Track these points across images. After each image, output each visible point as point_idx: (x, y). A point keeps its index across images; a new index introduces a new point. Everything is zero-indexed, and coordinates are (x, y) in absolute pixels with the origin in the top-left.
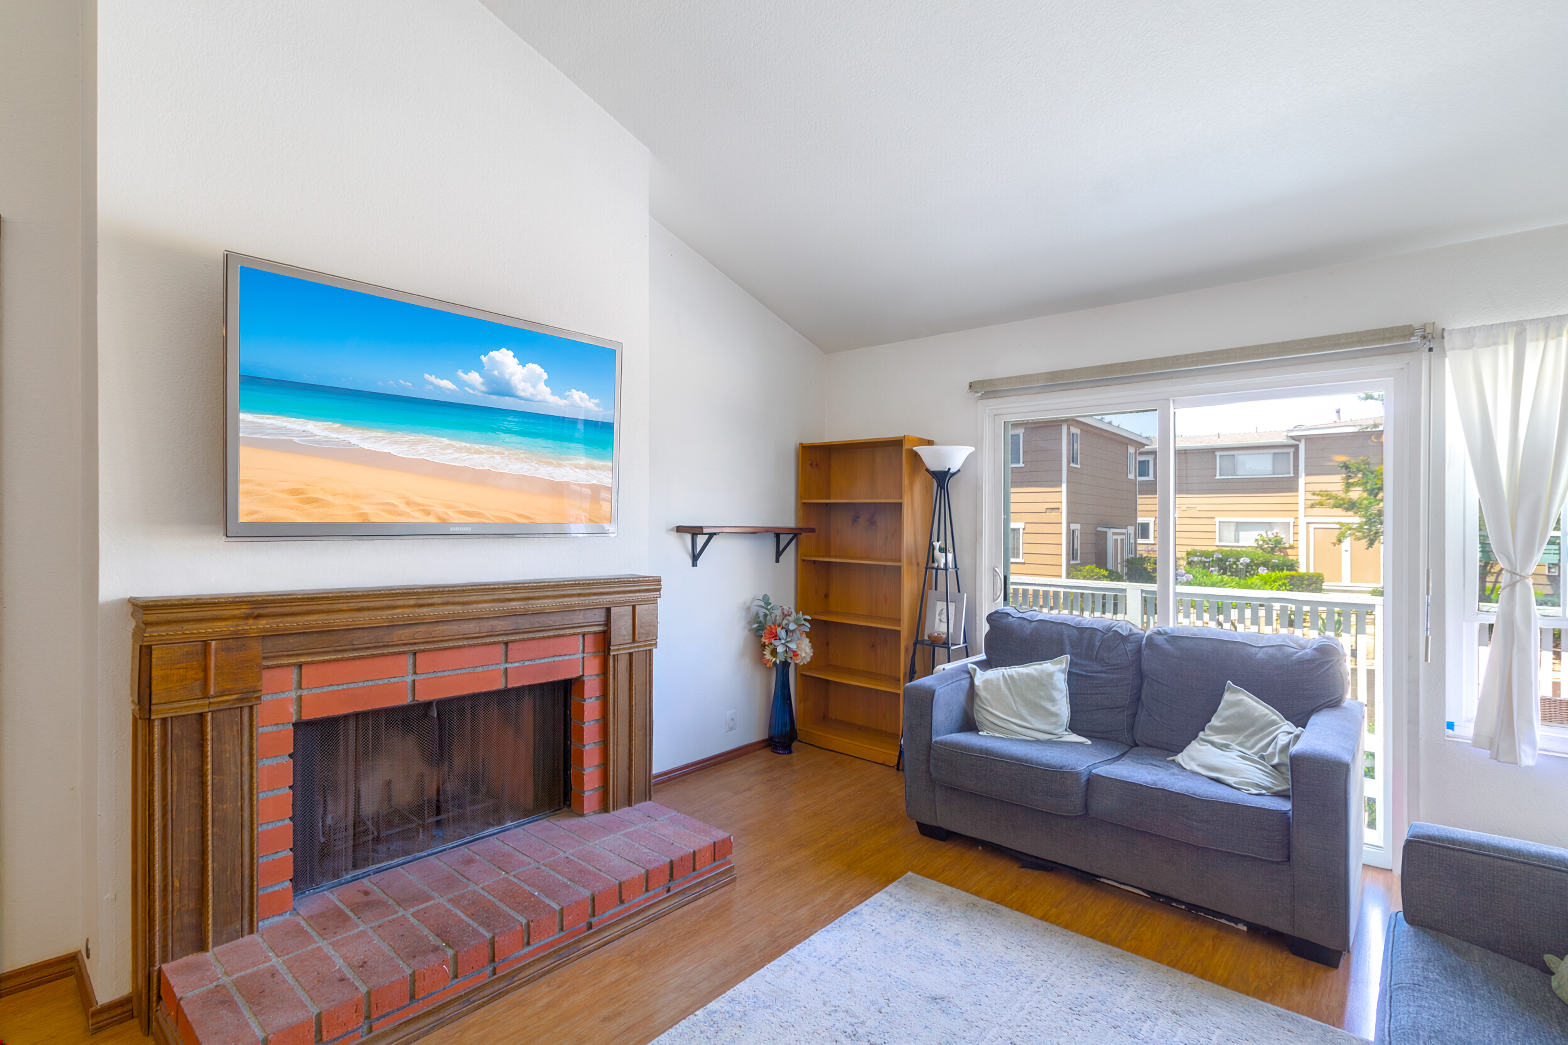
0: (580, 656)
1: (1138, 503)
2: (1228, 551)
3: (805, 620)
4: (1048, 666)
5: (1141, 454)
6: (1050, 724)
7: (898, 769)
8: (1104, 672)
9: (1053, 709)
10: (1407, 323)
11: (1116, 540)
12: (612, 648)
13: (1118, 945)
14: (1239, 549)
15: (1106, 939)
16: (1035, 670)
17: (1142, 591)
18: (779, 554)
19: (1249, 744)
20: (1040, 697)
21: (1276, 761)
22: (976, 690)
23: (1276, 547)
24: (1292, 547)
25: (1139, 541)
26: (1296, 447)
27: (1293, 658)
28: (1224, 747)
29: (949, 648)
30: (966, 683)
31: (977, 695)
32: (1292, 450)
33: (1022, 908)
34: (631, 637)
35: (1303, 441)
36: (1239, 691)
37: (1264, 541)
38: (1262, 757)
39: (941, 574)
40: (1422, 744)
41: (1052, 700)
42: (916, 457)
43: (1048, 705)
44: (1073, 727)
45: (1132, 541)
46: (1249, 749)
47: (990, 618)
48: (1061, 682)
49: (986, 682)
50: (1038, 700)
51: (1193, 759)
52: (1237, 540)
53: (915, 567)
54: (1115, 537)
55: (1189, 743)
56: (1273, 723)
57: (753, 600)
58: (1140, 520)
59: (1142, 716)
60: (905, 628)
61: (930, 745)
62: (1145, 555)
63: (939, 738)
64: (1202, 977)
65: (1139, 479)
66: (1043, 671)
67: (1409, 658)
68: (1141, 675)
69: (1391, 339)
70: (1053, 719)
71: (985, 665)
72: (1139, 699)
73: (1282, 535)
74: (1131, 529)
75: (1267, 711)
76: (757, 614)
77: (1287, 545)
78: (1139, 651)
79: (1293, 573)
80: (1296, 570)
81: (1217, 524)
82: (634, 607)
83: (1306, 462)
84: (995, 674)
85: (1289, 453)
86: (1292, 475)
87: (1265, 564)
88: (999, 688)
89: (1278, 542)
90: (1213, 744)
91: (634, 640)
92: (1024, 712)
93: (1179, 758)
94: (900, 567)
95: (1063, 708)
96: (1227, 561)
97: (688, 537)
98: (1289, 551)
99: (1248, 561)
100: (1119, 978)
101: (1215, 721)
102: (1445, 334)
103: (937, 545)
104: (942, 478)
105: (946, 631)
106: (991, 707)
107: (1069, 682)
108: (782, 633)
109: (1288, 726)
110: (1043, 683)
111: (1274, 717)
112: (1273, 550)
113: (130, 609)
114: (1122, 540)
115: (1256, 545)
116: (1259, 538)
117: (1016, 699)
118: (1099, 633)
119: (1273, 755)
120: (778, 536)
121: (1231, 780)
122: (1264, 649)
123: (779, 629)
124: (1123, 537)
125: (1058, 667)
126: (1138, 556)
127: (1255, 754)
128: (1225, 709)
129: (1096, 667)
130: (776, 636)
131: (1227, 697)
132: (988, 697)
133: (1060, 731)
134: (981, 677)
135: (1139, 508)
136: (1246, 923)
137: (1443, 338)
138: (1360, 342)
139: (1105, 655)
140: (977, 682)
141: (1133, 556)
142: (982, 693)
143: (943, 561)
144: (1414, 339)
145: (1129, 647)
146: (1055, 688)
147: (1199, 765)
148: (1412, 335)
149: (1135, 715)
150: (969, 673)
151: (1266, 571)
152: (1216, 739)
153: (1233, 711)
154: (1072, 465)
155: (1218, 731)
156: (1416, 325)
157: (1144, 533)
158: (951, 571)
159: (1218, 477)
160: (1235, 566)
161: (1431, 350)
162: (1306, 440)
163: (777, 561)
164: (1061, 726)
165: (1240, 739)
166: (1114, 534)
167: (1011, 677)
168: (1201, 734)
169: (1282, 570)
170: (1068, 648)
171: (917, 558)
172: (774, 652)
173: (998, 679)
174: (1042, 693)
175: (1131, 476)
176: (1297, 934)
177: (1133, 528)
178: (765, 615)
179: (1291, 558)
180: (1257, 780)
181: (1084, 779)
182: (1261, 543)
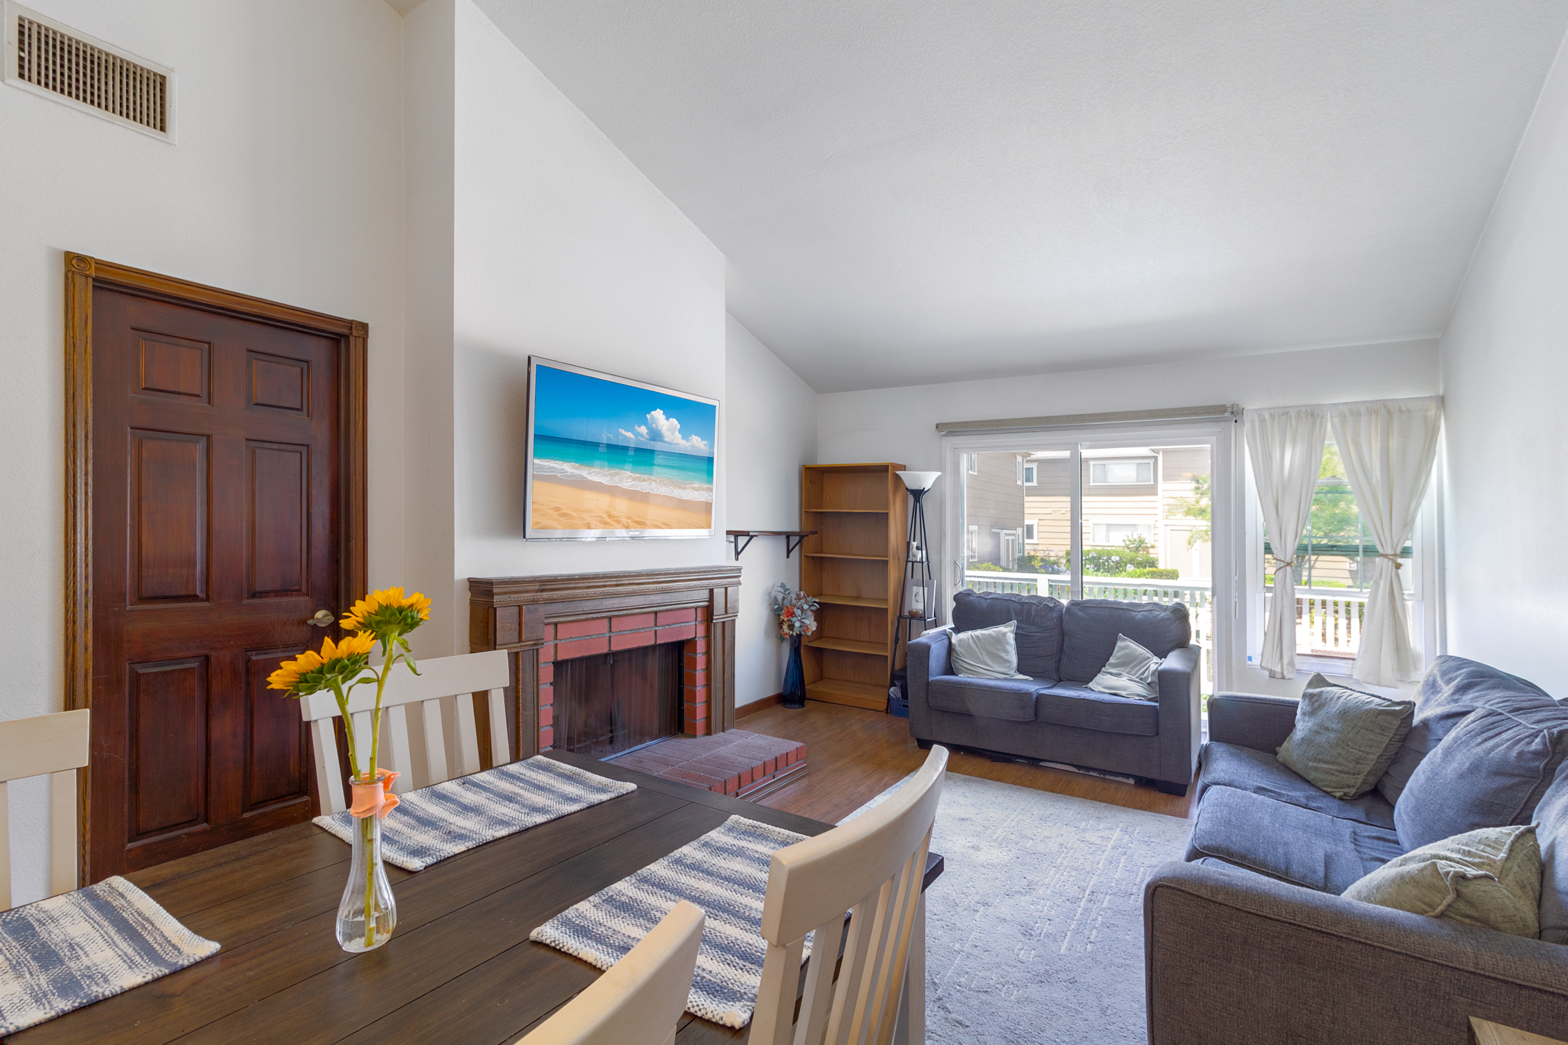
0: (693, 623)
1: (1025, 506)
2: (1101, 551)
3: (815, 602)
4: (1002, 629)
5: (1028, 461)
6: (1006, 667)
7: (887, 713)
8: (1039, 632)
9: (1006, 657)
10: (1223, 403)
11: (1008, 540)
12: (715, 618)
13: (1060, 793)
14: (1110, 548)
15: (1053, 791)
16: (994, 631)
17: (1049, 580)
18: (789, 552)
19: (1133, 672)
20: (998, 650)
21: (1149, 680)
22: (953, 646)
23: (1140, 546)
24: (1153, 547)
25: (1027, 541)
26: (1156, 458)
27: (1159, 617)
28: (1118, 675)
29: (925, 620)
30: (946, 642)
31: (954, 650)
32: (1152, 461)
33: (999, 780)
34: (724, 610)
35: (1161, 453)
36: (1125, 640)
37: (1130, 541)
38: (1141, 679)
39: (918, 566)
40: (1234, 670)
41: (1006, 651)
42: (898, 479)
43: (1003, 655)
44: (1020, 670)
45: (1021, 541)
46: (1134, 675)
47: (956, 598)
48: (1011, 638)
49: (960, 641)
50: (998, 652)
51: (1099, 684)
52: (1108, 540)
53: (896, 561)
54: (1007, 538)
55: (1096, 675)
56: (1149, 658)
57: (773, 586)
58: (1027, 522)
59: (1065, 661)
60: (890, 606)
61: (928, 684)
62: (1032, 553)
63: (934, 678)
64: (1111, 803)
65: (1027, 484)
66: (999, 632)
67: (1226, 616)
68: (1063, 634)
69: (1214, 413)
70: (1007, 665)
71: (957, 630)
72: (1062, 650)
73: (1144, 536)
74: (1019, 531)
75: (1144, 651)
76: (776, 597)
77: (1149, 545)
78: (1061, 618)
79: (1154, 569)
80: (1156, 567)
81: (1092, 526)
82: (726, 589)
83: (1163, 472)
84: (963, 635)
85: (1150, 463)
86: (1152, 483)
87: (1132, 561)
88: (970, 646)
89: (1142, 542)
90: (1111, 674)
91: (726, 612)
92: (988, 660)
93: (1090, 685)
94: (887, 561)
95: (1013, 658)
96: (1100, 558)
97: (732, 538)
98: (1151, 551)
99: (1118, 558)
100: (1066, 806)
101: (1112, 660)
102: (1245, 412)
103: (915, 544)
104: (918, 494)
105: (923, 608)
106: (965, 658)
107: (1016, 639)
108: (798, 612)
109: (1156, 659)
110: (999, 640)
111: (1148, 655)
112: (1137, 549)
113: (468, 584)
114: (1013, 540)
115: (1124, 545)
116: (1126, 538)
117: (982, 651)
118: (1035, 606)
119: (1147, 677)
120: (788, 537)
121: (1123, 693)
122: (1142, 613)
123: (795, 609)
124: (1013, 537)
125: (1009, 629)
126: (1026, 554)
127: (1137, 678)
128: (1118, 651)
129: (1033, 629)
130: (793, 614)
131: (1119, 644)
132: (963, 651)
133: (1012, 672)
134: (955, 639)
135: (1026, 511)
136: (1133, 776)
137: (1243, 414)
138: (1195, 414)
139: (1039, 620)
140: (954, 641)
141: (1021, 554)
142: (958, 648)
143: (920, 556)
144: (1227, 414)
145: (1055, 614)
146: (1008, 643)
147: (1104, 688)
148: (1226, 411)
149: (1059, 661)
150: (947, 635)
151: (1133, 567)
152: (1113, 671)
153: (1123, 652)
154: (970, 472)
155: (1114, 666)
156: (1228, 405)
157: (1030, 535)
158: (925, 564)
159: (1091, 484)
160: (1106, 564)
161: (1236, 421)
162: (1163, 452)
163: (788, 557)
164: (1013, 669)
165: (1128, 669)
166: (1006, 534)
167: (977, 637)
168: (1103, 669)
169: (1145, 567)
170: (1013, 616)
171: (898, 555)
172: (791, 627)
173: (969, 639)
174: (999, 647)
175: (1019, 483)
176: (1163, 778)
177: (1021, 529)
178: (784, 598)
179: (1151, 556)
180: (1139, 693)
181: (1034, 697)
182: (1128, 543)
